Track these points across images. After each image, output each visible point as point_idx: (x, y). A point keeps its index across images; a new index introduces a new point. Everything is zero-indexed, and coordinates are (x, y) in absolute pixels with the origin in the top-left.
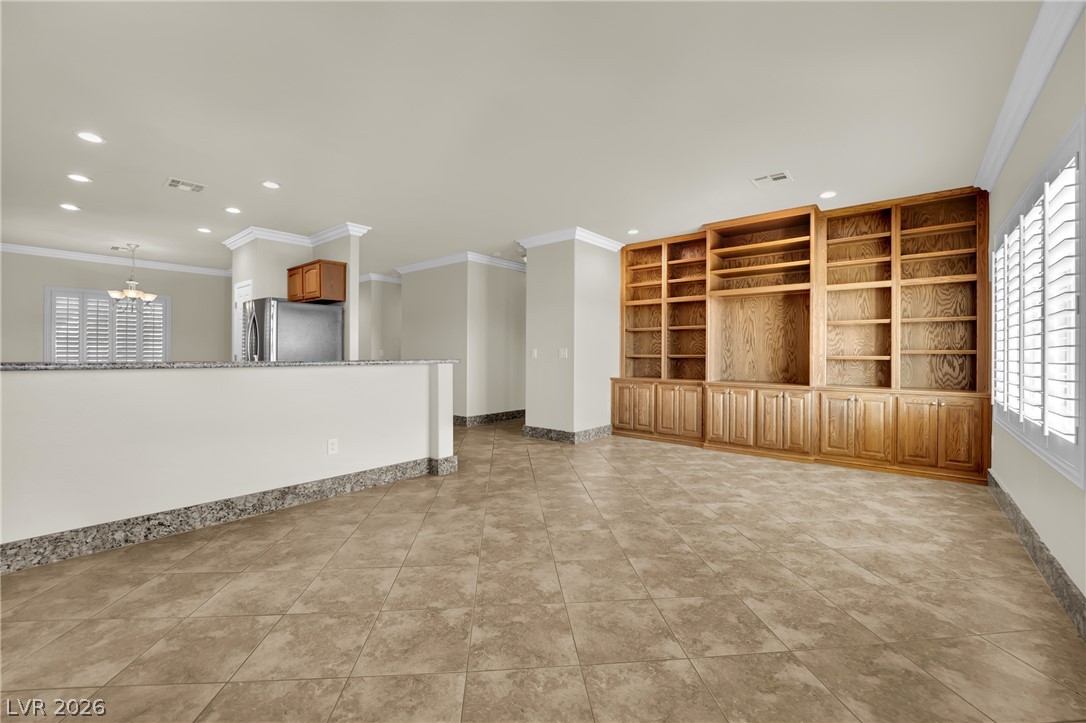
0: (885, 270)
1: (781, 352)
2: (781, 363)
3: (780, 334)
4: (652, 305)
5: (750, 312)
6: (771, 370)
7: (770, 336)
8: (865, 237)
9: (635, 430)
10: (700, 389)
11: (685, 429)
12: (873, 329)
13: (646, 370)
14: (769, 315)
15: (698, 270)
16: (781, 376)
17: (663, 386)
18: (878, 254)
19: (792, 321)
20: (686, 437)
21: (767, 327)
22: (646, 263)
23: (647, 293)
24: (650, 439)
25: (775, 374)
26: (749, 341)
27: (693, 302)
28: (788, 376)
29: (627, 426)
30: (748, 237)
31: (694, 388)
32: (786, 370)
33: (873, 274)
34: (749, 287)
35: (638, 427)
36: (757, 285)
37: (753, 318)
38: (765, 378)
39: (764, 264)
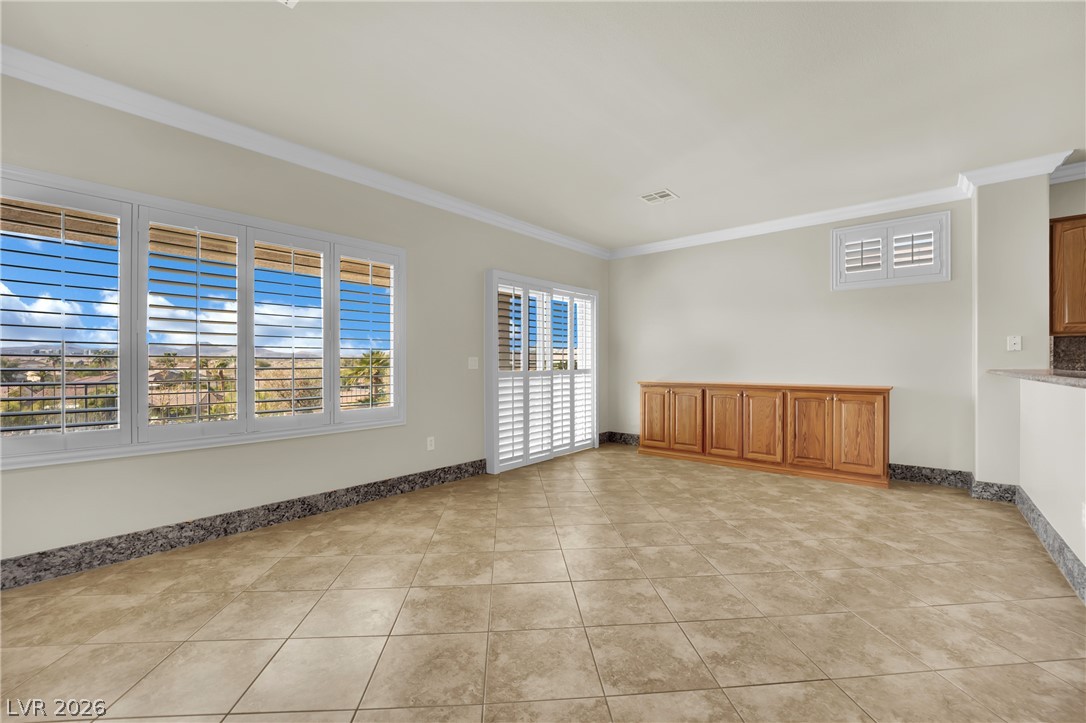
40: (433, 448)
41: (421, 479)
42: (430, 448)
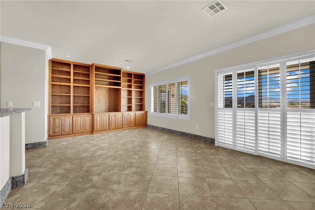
0: (130, 86)
1: (108, 104)
2: (108, 107)
3: (107, 99)
4: (61, 85)
5: (99, 92)
6: (105, 109)
7: (105, 99)
8: (125, 78)
9: (62, 135)
10: (91, 116)
11: (85, 130)
12: (126, 98)
13: (58, 111)
14: (104, 93)
15: (82, 76)
16: (108, 110)
17: (76, 116)
18: (127, 83)
19: (110, 96)
20: (85, 132)
21: (104, 97)
22: (58, 68)
23: (58, 80)
24: (70, 136)
25: (106, 110)
26: (99, 100)
27: (80, 86)
28: (109, 110)
29: (58, 134)
30: (99, 70)
31: (89, 115)
32: (109, 108)
33: (126, 86)
34: (99, 85)
35: (63, 133)
36: (101, 84)
37: (100, 94)
38: (103, 111)
39: (103, 79)
40: (198, 129)
41: (194, 136)
42: (197, 129)
